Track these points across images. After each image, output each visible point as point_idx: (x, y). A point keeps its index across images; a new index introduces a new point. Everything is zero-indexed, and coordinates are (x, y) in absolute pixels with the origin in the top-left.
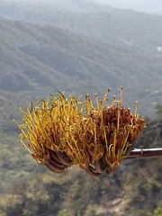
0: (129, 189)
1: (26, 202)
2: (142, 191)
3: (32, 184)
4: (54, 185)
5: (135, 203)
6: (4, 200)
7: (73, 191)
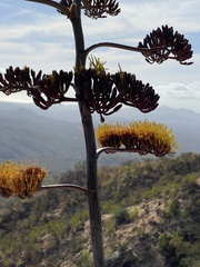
0: (63, 204)
1: (13, 212)
2: (69, 205)
3: (16, 204)
4: (26, 203)
5: (65, 211)
6: (1, 212)
7: (36, 206)
